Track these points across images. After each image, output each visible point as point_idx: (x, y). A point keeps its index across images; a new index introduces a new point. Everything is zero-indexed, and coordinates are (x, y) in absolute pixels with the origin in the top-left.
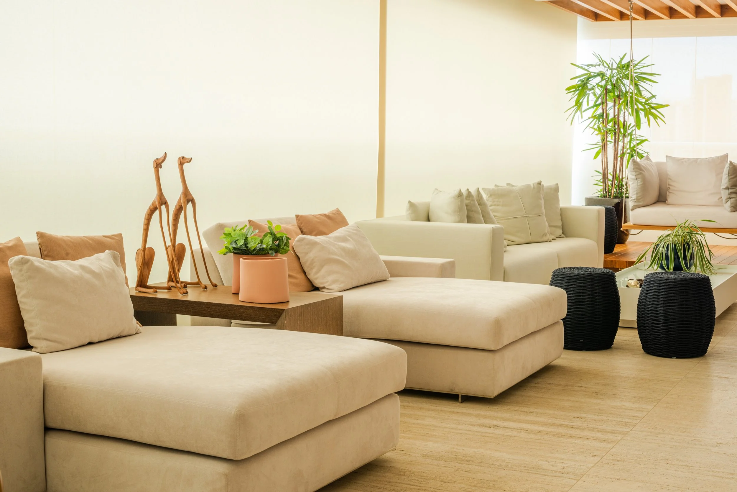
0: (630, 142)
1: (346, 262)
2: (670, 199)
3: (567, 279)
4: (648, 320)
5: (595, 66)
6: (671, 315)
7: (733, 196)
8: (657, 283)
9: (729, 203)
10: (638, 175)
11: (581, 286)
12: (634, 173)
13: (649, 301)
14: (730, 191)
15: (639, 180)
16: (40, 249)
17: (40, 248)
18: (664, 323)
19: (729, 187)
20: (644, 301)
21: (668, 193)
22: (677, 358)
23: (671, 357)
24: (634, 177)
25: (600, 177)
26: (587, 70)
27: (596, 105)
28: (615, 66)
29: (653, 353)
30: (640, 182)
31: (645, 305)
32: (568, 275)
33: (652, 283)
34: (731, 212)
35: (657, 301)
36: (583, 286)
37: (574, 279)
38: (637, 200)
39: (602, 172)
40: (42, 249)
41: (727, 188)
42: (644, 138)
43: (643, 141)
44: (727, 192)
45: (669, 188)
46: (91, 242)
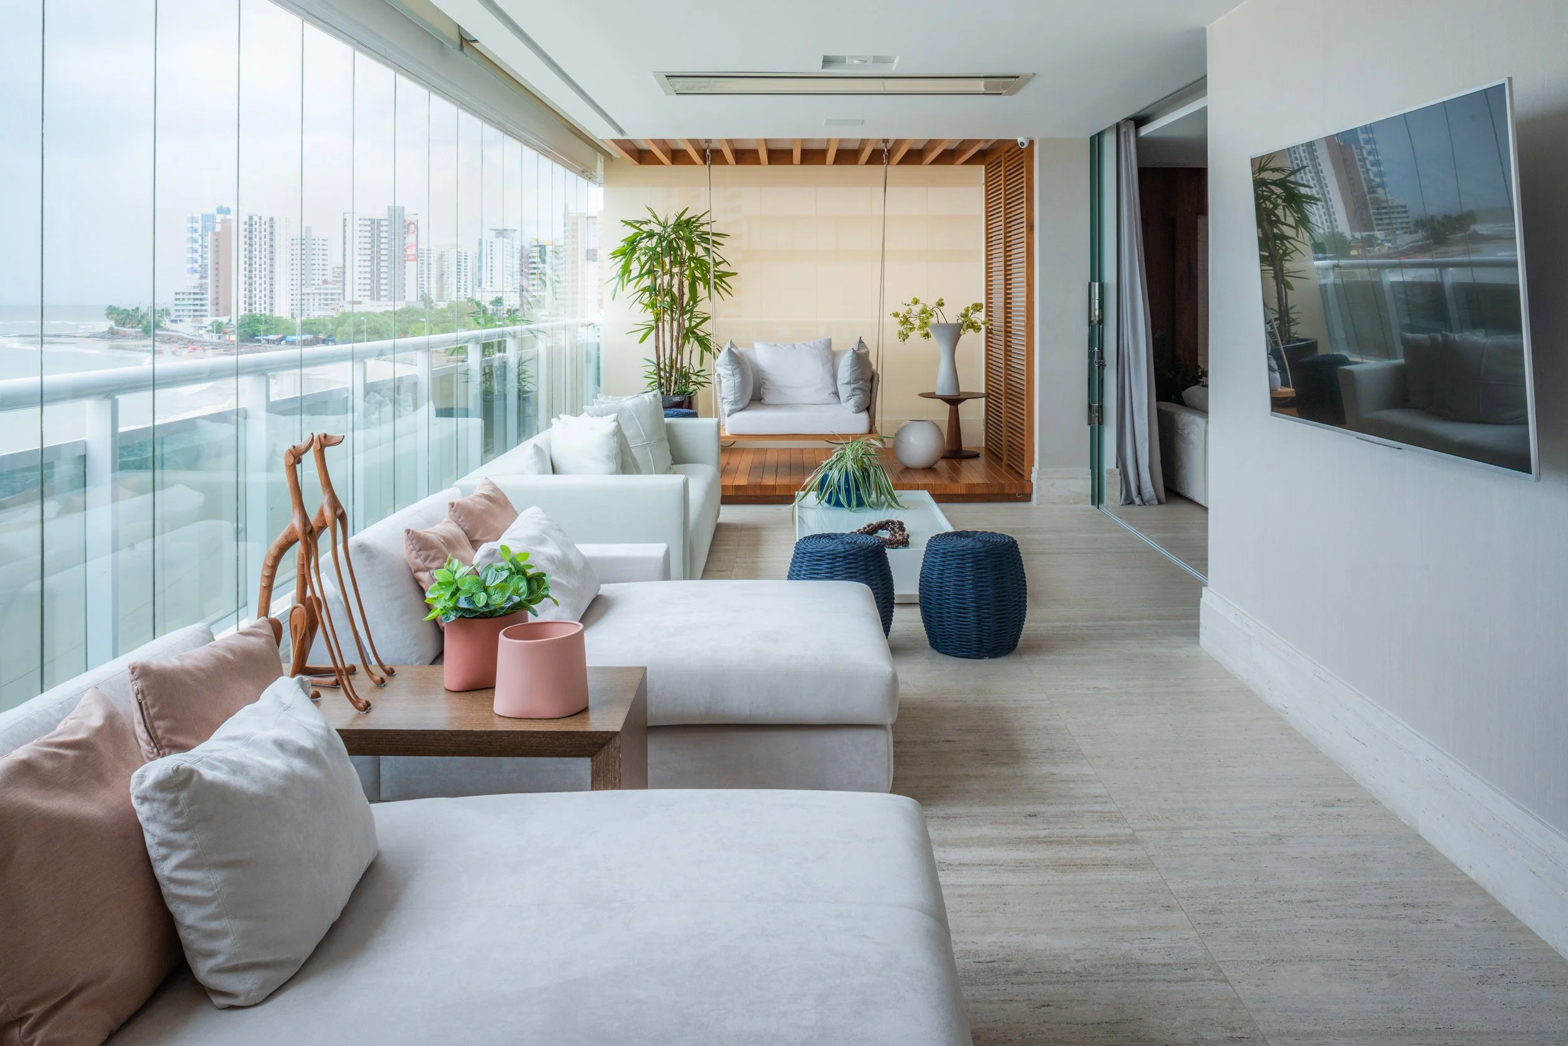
0: (690, 319)
1: (565, 583)
2: (768, 399)
3: (830, 559)
4: (948, 608)
5: (646, 223)
6: (984, 600)
7: (857, 392)
8: (958, 555)
9: (852, 402)
10: (735, 369)
11: (851, 568)
12: (729, 367)
13: (949, 582)
14: (853, 386)
15: (737, 376)
16: (140, 704)
17: (138, 700)
18: (975, 611)
19: (852, 382)
20: (940, 581)
21: (762, 389)
22: (990, 657)
23: (982, 658)
24: (730, 372)
25: (653, 368)
26: (638, 228)
27: (641, 276)
28: (672, 221)
29: (954, 653)
30: (737, 379)
31: (941, 587)
32: (831, 552)
33: (950, 554)
34: (856, 413)
35: (962, 581)
36: (855, 568)
37: (840, 557)
38: (734, 403)
39: (655, 361)
40: (146, 703)
41: (849, 383)
42: (706, 316)
43: (705, 319)
44: (849, 388)
45: (764, 383)
46: (230, 656)
